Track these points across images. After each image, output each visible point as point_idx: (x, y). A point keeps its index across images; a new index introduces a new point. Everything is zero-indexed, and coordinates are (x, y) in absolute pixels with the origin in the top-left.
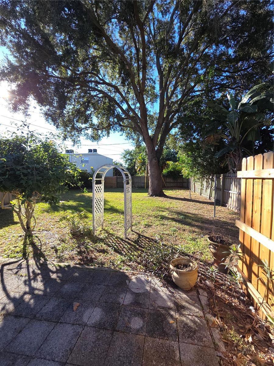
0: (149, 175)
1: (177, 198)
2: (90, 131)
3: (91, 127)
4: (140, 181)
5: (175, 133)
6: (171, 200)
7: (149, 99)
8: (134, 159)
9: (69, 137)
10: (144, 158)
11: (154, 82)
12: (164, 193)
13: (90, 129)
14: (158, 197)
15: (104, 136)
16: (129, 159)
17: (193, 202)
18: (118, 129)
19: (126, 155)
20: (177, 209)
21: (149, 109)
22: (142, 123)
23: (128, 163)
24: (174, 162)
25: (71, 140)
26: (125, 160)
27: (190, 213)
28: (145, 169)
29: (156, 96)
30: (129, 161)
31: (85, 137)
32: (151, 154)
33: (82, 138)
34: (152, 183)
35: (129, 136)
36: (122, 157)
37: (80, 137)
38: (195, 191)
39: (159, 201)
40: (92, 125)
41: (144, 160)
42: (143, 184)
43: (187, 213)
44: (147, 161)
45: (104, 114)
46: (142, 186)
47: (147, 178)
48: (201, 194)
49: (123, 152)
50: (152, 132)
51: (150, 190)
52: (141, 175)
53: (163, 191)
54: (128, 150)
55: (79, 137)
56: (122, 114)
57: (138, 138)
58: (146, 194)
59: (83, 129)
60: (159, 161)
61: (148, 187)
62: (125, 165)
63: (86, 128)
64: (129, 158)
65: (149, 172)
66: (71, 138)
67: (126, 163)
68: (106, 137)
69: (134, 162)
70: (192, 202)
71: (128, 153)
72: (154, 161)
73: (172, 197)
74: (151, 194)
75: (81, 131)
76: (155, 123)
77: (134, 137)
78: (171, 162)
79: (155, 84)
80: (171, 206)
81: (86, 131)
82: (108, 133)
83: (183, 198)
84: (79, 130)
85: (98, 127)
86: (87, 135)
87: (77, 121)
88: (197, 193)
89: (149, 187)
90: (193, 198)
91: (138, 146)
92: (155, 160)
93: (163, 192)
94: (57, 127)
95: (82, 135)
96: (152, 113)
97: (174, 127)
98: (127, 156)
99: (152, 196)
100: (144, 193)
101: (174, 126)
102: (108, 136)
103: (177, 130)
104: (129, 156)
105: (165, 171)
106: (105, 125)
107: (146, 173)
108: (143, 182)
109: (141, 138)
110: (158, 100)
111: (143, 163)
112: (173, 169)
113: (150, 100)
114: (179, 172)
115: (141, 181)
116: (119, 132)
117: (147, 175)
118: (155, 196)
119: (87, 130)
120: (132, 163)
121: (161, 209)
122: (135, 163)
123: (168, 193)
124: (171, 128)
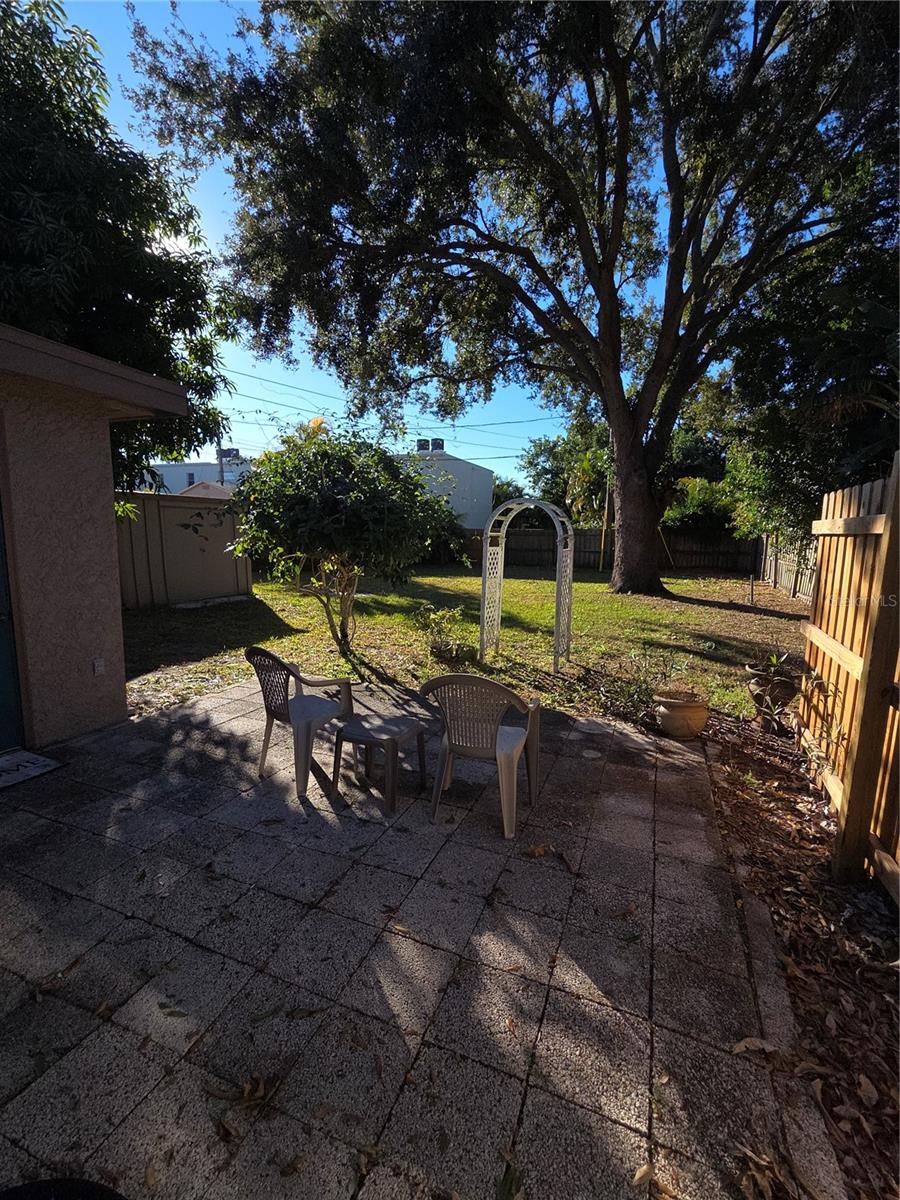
0: (616, 525)
1: (706, 601)
2: (433, 389)
3: (437, 375)
4: (582, 546)
5: (720, 375)
6: (684, 606)
7: (631, 265)
8: (562, 470)
9: (373, 407)
10: (603, 473)
11: (653, 207)
12: (665, 586)
13: (435, 379)
14: (641, 597)
15: (475, 401)
16: (546, 471)
17: (756, 614)
18: (521, 375)
19: (537, 455)
20: (697, 628)
21: (629, 301)
22: (602, 359)
23: (541, 484)
24: (710, 482)
25: (379, 415)
26: (533, 473)
27: (735, 639)
28: (601, 507)
29: (655, 256)
30: (549, 476)
31: (419, 406)
32: (628, 457)
33: (410, 411)
34: (625, 549)
35: (555, 397)
36: (523, 463)
37: (404, 405)
38: (776, 583)
39: (643, 606)
40: (440, 368)
41: (601, 475)
42: (592, 557)
43: (729, 638)
44: (611, 481)
45: (477, 330)
46: (589, 563)
47: (610, 535)
48: (795, 593)
49: (528, 445)
50: (636, 378)
51: (616, 574)
52: (586, 527)
53: (661, 579)
54: (543, 440)
55: (399, 405)
56: (536, 325)
57: (585, 401)
58: (602, 587)
59: (415, 381)
60: (651, 483)
61: (609, 566)
62: (531, 492)
63: (422, 379)
64: (547, 467)
65: (617, 516)
66: (378, 411)
67: (535, 482)
68: (481, 401)
69: (564, 480)
70: (753, 615)
71: (547, 449)
72: (636, 480)
73: (690, 599)
74: (619, 585)
75: (408, 386)
76: (649, 344)
77: (572, 398)
78: (698, 480)
79: (654, 212)
80: (682, 619)
81: (423, 389)
82: (489, 390)
83: (727, 601)
84: (403, 386)
85: (460, 371)
86: (423, 399)
87: (402, 360)
88: (784, 592)
89: (615, 564)
90: (761, 604)
91: (583, 428)
92: (640, 477)
93: (661, 583)
94: (346, 383)
95: (409, 398)
96: (637, 312)
97: (717, 359)
98: (542, 459)
99: (622, 590)
100: (596, 582)
101: (716, 355)
102: (487, 398)
103: (728, 364)
104: (549, 460)
105: (670, 514)
106: (482, 365)
107: (605, 519)
108: (592, 549)
109: (593, 402)
110: (664, 269)
111: (597, 485)
112: (702, 505)
113: (635, 269)
114: (725, 514)
115: (588, 545)
116: (523, 387)
117: (609, 526)
118: (633, 593)
119: (426, 384)
120: (557, 484)
121: (648, 626)
122: (566, 483)
123: (675, 585)
124: (706, 363)
